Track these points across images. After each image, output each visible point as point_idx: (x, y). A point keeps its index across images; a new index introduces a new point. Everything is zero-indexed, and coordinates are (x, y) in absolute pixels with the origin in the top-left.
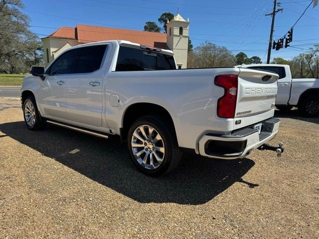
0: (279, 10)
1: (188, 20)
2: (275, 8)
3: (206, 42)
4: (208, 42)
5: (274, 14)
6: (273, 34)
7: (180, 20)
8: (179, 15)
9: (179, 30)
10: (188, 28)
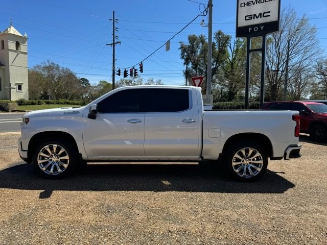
0: (118, 42)
1: (26, 35)
2: (114, 40)
3: (48, 61)
4: (50, 62)
5: (114, 44)
6: (115, 63)
7: (16, 34)
8: (12, 28)
9: (15, 44)
10: (26, 44)
